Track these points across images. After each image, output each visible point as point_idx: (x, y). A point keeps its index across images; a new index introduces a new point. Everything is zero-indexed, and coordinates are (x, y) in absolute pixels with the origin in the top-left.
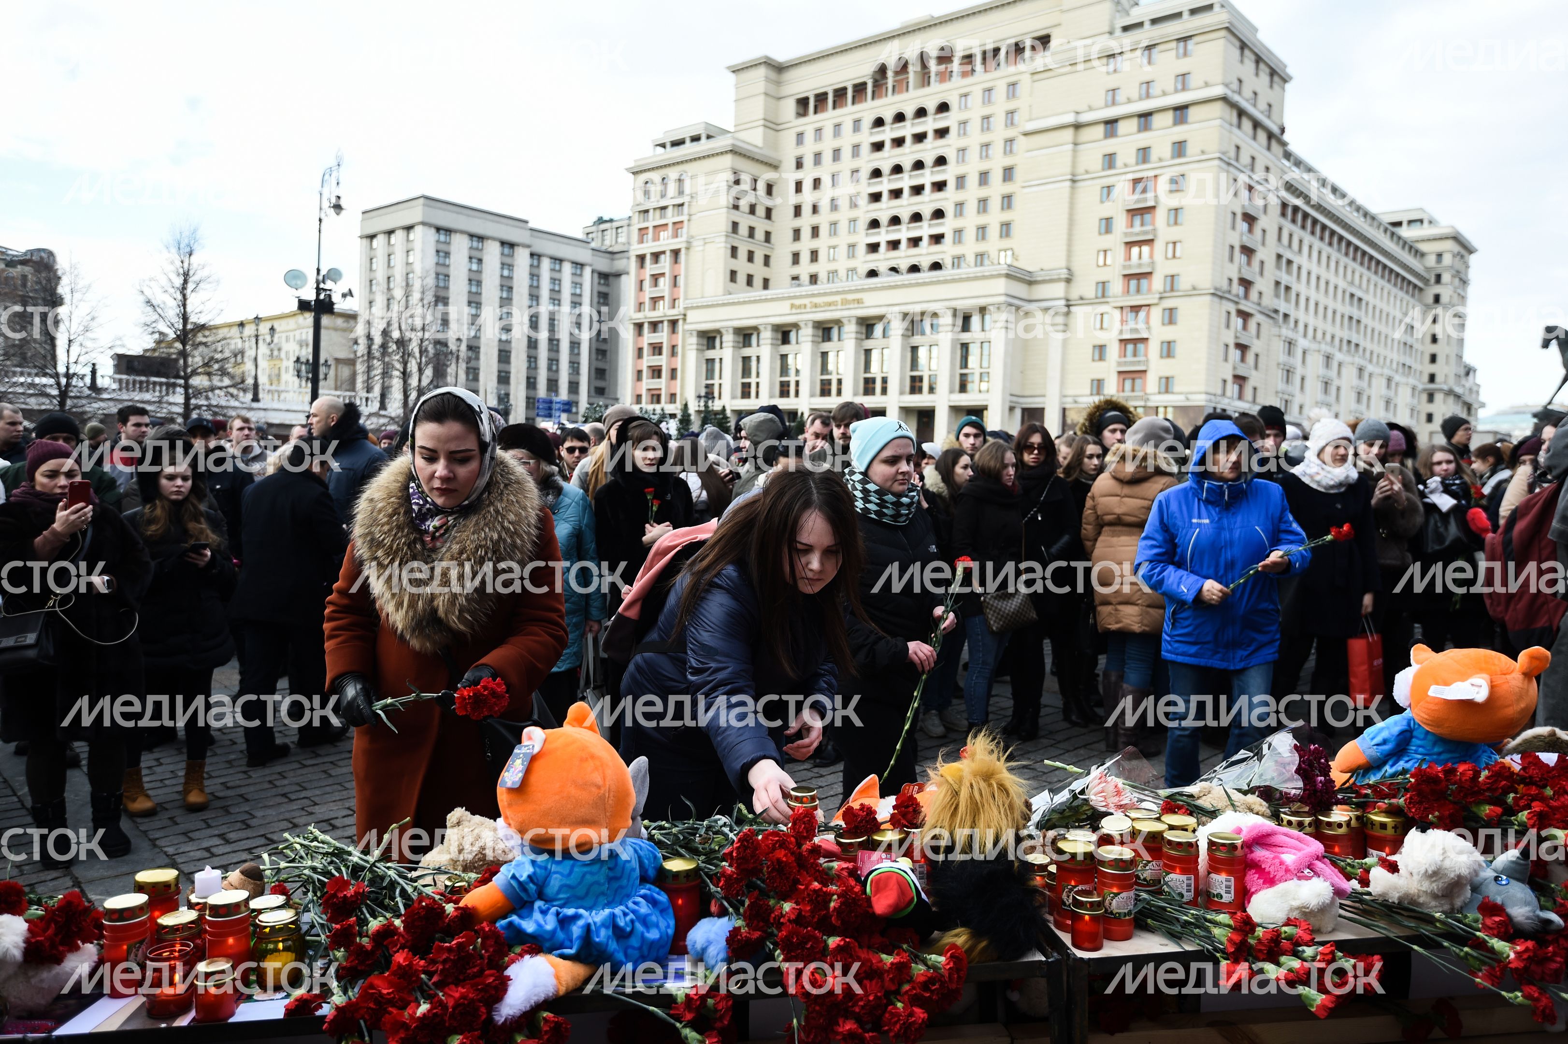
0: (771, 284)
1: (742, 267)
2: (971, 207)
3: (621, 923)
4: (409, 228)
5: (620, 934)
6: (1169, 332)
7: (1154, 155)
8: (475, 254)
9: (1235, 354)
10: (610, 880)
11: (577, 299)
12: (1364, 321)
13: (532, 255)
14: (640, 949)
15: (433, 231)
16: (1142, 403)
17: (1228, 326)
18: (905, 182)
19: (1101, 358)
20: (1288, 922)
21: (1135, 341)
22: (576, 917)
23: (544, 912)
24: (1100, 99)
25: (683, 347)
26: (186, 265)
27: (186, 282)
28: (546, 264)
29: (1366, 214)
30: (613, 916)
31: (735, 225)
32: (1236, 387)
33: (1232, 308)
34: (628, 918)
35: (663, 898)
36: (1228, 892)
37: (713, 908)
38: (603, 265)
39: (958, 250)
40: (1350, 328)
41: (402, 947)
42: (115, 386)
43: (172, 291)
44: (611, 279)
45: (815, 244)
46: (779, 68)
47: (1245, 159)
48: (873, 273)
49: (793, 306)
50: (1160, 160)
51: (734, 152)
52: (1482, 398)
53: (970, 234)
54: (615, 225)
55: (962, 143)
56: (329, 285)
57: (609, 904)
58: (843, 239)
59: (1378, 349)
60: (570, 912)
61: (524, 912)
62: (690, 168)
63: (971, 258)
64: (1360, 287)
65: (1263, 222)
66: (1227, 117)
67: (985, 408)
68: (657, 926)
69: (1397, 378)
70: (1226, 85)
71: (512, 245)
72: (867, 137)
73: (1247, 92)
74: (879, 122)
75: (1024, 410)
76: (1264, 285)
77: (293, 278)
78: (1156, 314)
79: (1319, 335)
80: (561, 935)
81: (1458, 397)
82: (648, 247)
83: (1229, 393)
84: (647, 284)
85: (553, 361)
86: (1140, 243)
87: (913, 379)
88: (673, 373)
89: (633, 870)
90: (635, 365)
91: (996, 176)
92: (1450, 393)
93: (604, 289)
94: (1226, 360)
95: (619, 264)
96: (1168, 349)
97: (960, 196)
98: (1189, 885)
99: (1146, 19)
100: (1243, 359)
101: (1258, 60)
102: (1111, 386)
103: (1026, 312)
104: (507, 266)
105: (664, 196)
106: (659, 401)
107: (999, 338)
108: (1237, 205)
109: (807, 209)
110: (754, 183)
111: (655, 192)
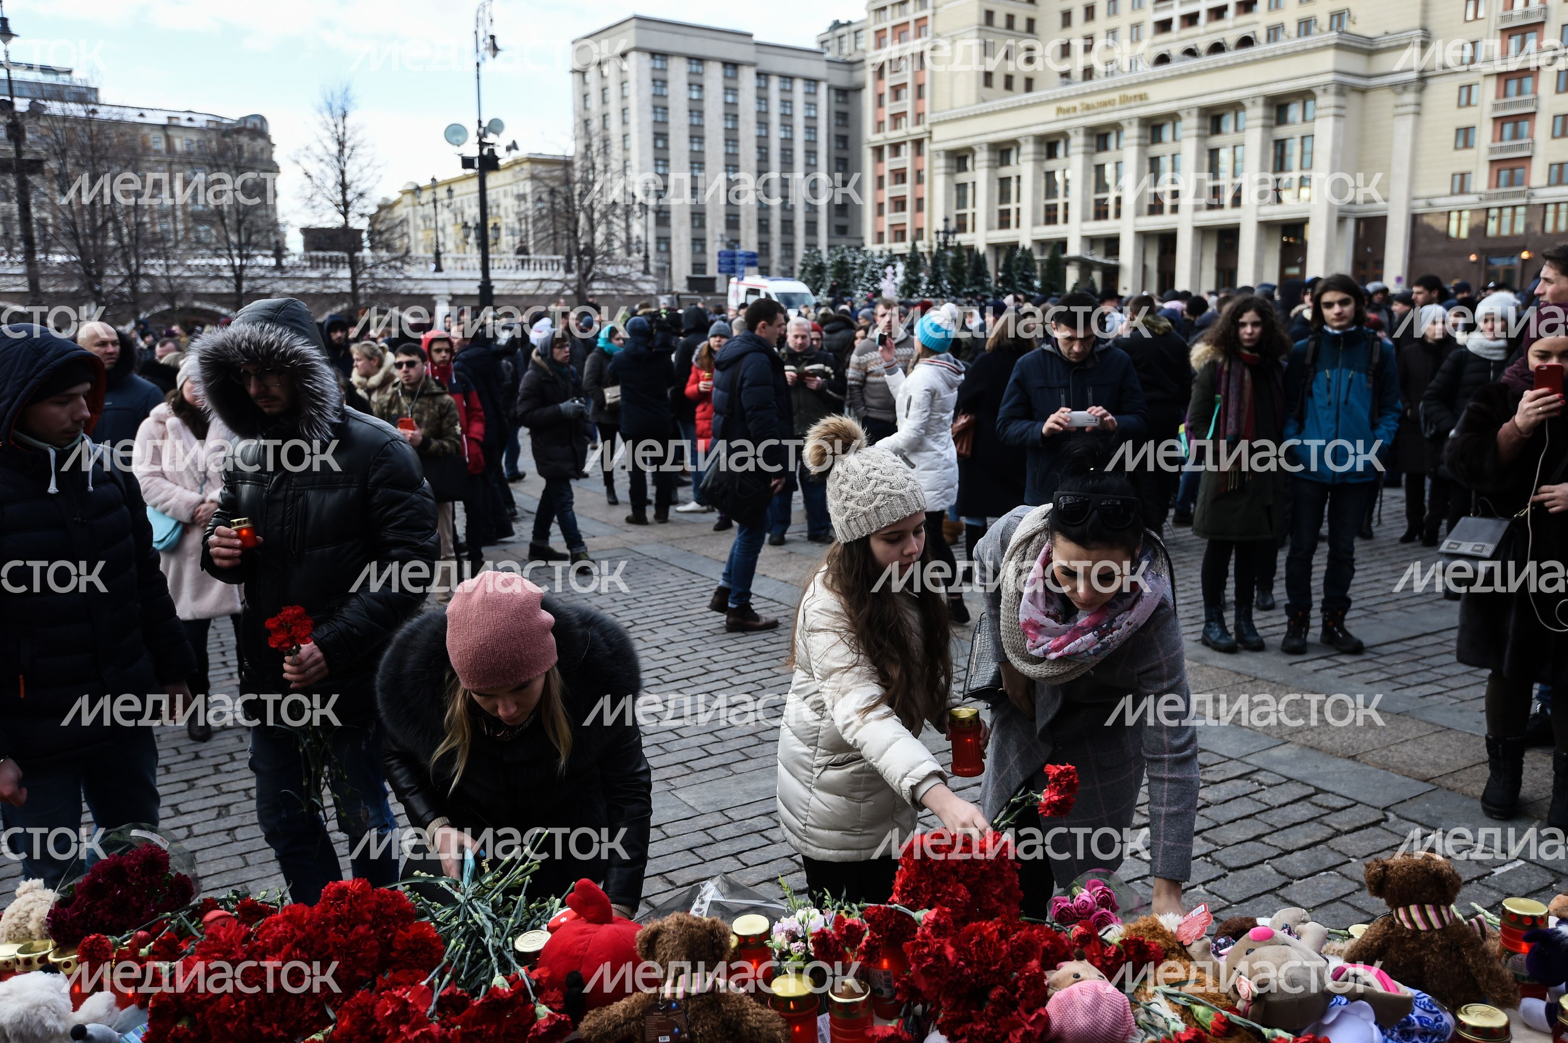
0: (1036, 84)
6: (1564, 103)
8: (696, 79)
11: (811, 123)
13: (759, 74)
15: (648, 57)
16: (1523, 201)
19: (1467, 145)
21: (1516, 119)
25: (930, 171)
28: (775, 84)
31: (989, 14)
38: (840, 79)
39: (1274, 17)
44: (851, 95)
45: (1089, 28)
48: (1163, 59)
49: (1060, 110)
54: (854, 28)
58: (1125, 18)
63: (1292, 27)
67: (1306, 221)
71: (735, 65)
75: (1358, 221)
77: (454, 133)
78: (1547, 79)
84: (887, 98)
88: (919, 204)
90: (876, 198)
93: (842, 108)
95: (858, 76)
96: (1560, 125)
102: (1481, 181)
103: (1364, 91)
104: (731, 90)
106: (903, 239)
107: (1325, 130)
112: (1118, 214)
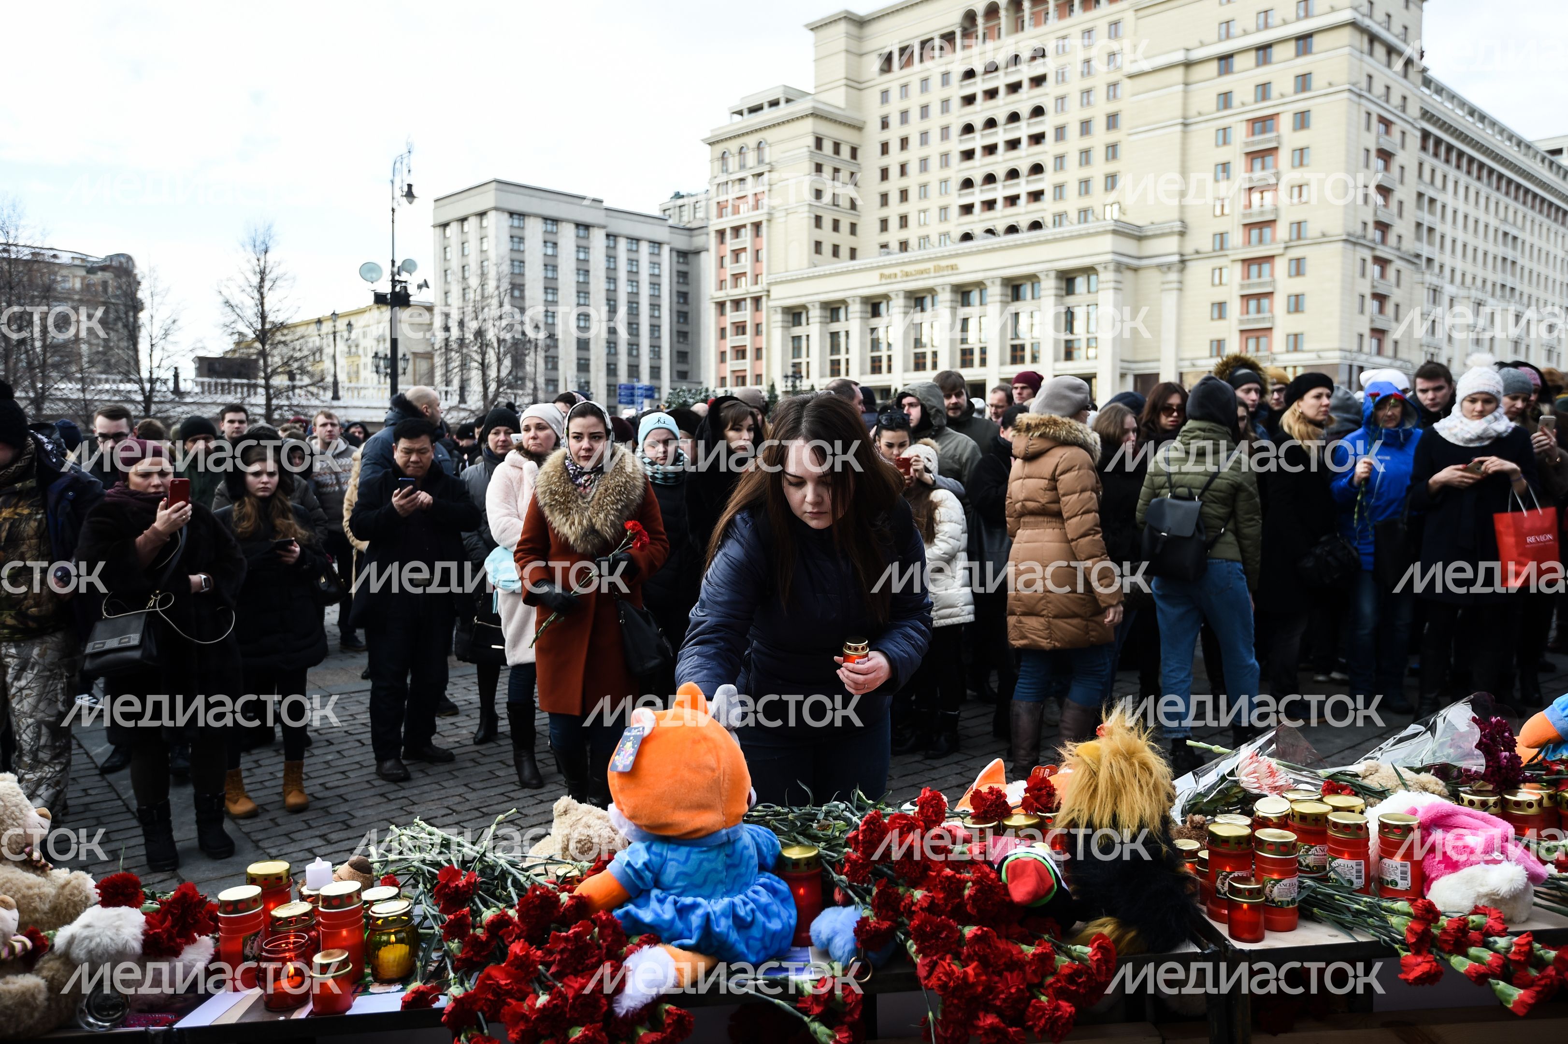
0: (858, 253)
1: (827, 236)
2: (1073, 159)
3: (742, 912)
4: (482, 215)
5: (740, 924)
6: (1297, 285)
7: (1275, 91)
8: (550, 237)
9: (1372, 306)
10: (729, 867)
11: (655, 280)
12: (1520, 262)
13: (608, 236)
14: (762, 939)
15: (506, 216)
17: (1363, 275)
18: (1000, 136)
19: (1221, 316)
20: (1476, 911)
21: (1259, 296)
22: (695, 906)
23: (661, 901)
24: (1212, 32)
25: (768, 325)
26: (262, 263)
27: (262, 280)
28: (622, 244)
29: (1519, 143)
30: (733, 905)
31: (818, 193)
32: (1374, 342)
33: (1368, 255)
34: (748, 908)
35: (783, 886)
36: (1403, 879)
37: (838, 897)
38: (682, 242)
39: (1059, 207)
40: (1504, 271)
41: (518, 937)
42: (197, 389)
43: (249, 290)
44: (690, 257)
45: (904, 209)
46: (860, 23)
47: (1378, 88)
48: (967, 237)
49: (882, 276)
50: (1282, 96)
51: (815, 115)
53: (1072, 189)
54: (693, 199)
55: (1060, 90)
56: (404, 276)
57: (727, 893)
58: (935, 201)
60: (688, 900)
61: (640, 901)
62: (767, 135)
63: (1073, 215)
64: (1515, 224)
65: (1401, 158)
66: (1357, 44)
67: (1094, 376)
68: (778, 916)
70: (1355, 9)
71: (587, 227)
72: (957, 90)
73: (1380, 15)
74: (970, 74)
75: (1137, 377)
76: (1403, 227)
77: (368, 271)
78: (1281, 266)
79: (1469, 280)
80: (679, 925)
82: (728, 222)
83: (1366, 348)
84: (728, 260)
85: (633, 346)
87: (1014, 348)
88: (758, 352)
89: (751, 857)
90: (718, 346)
91: (1099, 125)
93: (683, 268)
94: (1362, 312)
95: (698, 241)
96: (1296, 304)
97: (1060, 149)
98: (1358, 871)
100: (1381, 310)
102: (1233, 346)
103: (1136, 270)
104: (582, 248)
105: (743, 167)
106: (744, 383)
107: (1106, 298)
108: (1371, 141)
109: (894, 172)
110: (837, 147)
111: (733, 163)
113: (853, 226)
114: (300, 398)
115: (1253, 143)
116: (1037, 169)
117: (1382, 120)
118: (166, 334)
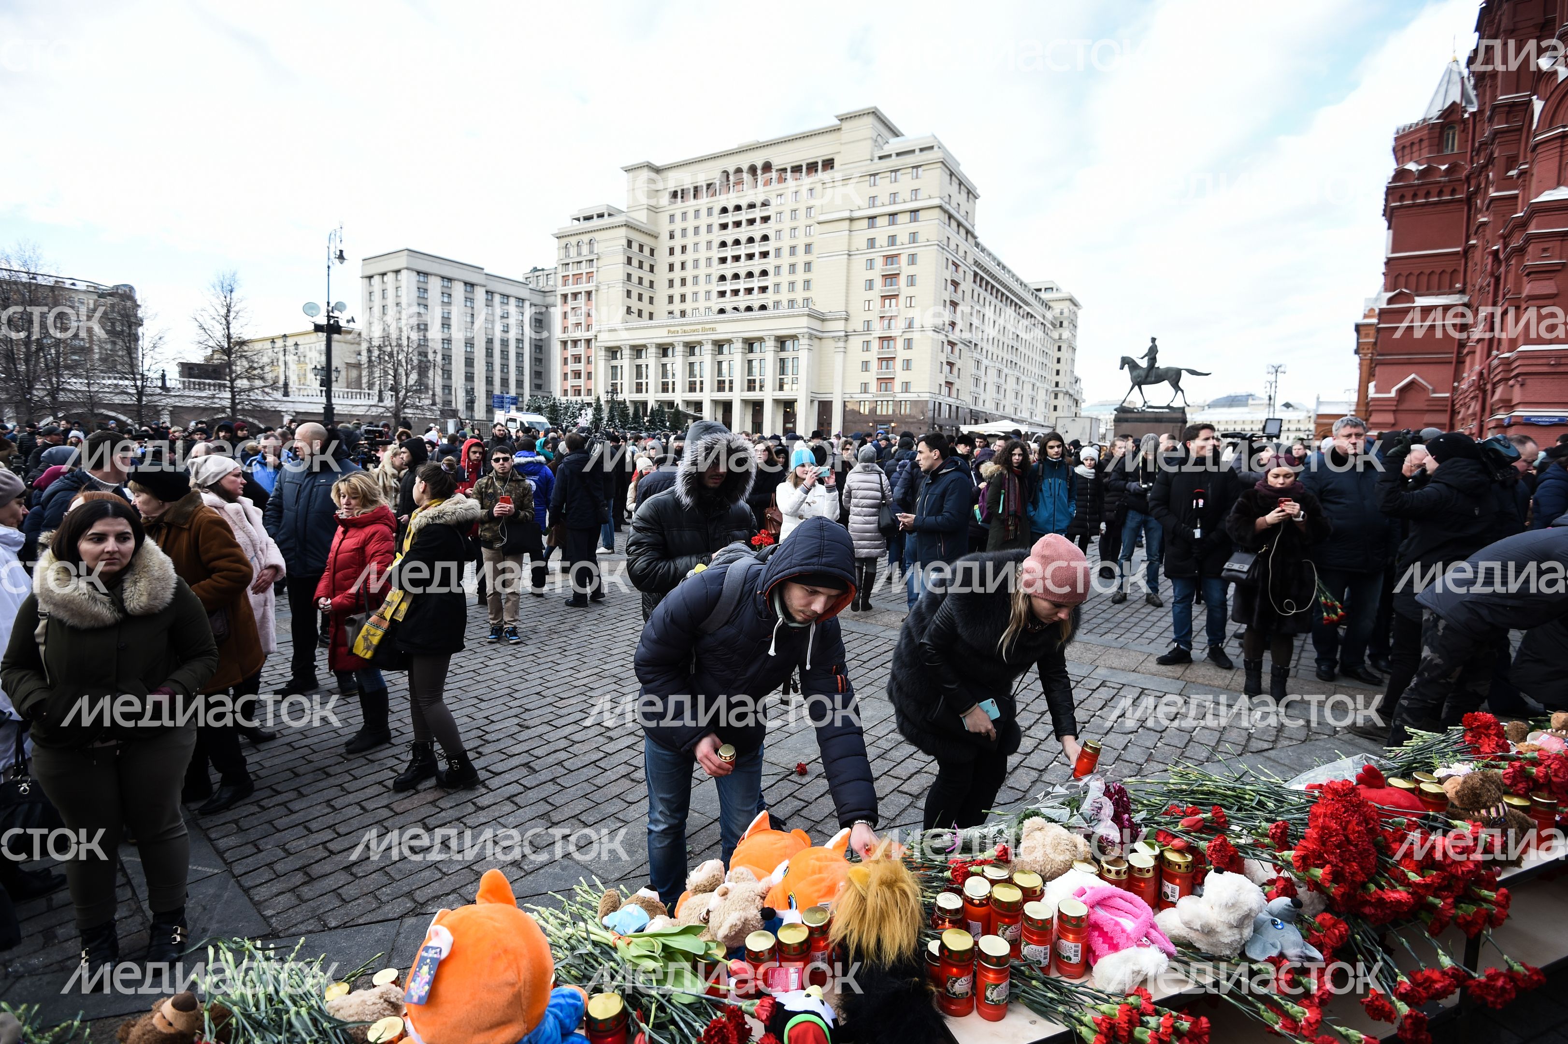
0: (654, 316)
1: (635, 305)
2: (785, 269)
4: (397, 272)
6: (908, 354)
7: (898, 241)
8: (446, 290)
9: (946, 368)
12: (1020, 349)
13: (487, 292)
15: (415, 274)
16: (891, 399)
17: (942, 351)
18: (742, 251)
19: (867, 370)
21: (888, 359)
24: (864, 203)
25: (596, 358)
26: (228, 300)
27: (229, 311)
28: (497, 299)
29: (1021, 284)
31: (629, 276)
32: (947, 389)
33: (945, 339)
38: (537, 299)
39: (777, 297)
40: (1012, 353)
42: (180, 386)
43: (219, 318)
44: (544, 310)
46: (658, 170)
47: (953, 246)
48: (722, 311)
49: (669, 331)
50: (902, 244)
51: (627, 225)
52: (1084, 397)
53: (784, 287)
54: (546, 272)
55: (778, 227)
56: (337, 314)
59: (1027, 366)
62: (597, 236)
63: (785, 303)
64: (1018, 328)
65: (963, 286)
66: (943, 219)
67: (796, 401)
69: (1038, 384)
70: (942, 199)
71: (472, 285)
72: (717, 220)
73: (954, 203)
74: (724, 210)
75: (819, 403)
76: (963, 325)
77: (310, 308)
78: (900, 343)
81: (1071, 395)
82: (570, 289)
83: (943, 393)
84: (569, 314)
85: (505, 366)
86: (890, 297)
87: (750, 381)
88: (589, 375)
90: (562, 369)
91: (801, 250)
92: (1067, 393)
93: (539, 317)
94: (941, 372)
95: (550, 300)
96: (907, 365)
97: (778, 262)
99: (893, 153)
100: (951, 372)
101: (960, 183)
102: (873, 387)
103: (820, 339)
104: (469, 299)
105: (579, 254)
106: (579, 395)
107: (803, 356)
108: (949, 274)
109: (677, 266)
110: (641, 248)
111: (573, 251)
112: (701, 390)
113: (651, 299)
114: (257, 395)
115: (886, 270)
116: (764, 273)
117: (954, 263)
118: (154, 347)
